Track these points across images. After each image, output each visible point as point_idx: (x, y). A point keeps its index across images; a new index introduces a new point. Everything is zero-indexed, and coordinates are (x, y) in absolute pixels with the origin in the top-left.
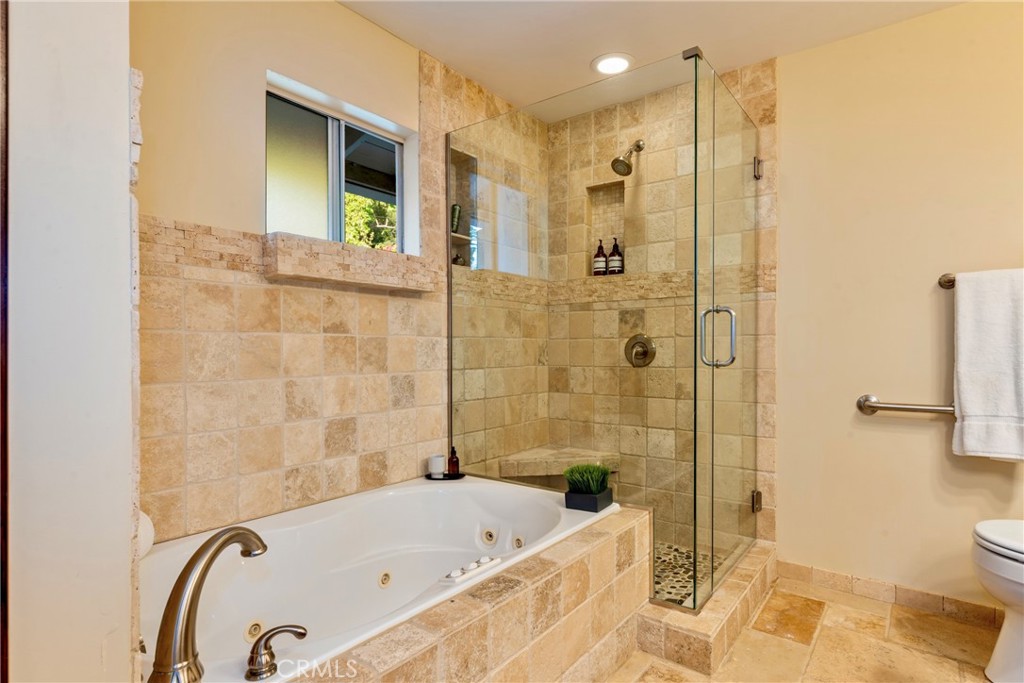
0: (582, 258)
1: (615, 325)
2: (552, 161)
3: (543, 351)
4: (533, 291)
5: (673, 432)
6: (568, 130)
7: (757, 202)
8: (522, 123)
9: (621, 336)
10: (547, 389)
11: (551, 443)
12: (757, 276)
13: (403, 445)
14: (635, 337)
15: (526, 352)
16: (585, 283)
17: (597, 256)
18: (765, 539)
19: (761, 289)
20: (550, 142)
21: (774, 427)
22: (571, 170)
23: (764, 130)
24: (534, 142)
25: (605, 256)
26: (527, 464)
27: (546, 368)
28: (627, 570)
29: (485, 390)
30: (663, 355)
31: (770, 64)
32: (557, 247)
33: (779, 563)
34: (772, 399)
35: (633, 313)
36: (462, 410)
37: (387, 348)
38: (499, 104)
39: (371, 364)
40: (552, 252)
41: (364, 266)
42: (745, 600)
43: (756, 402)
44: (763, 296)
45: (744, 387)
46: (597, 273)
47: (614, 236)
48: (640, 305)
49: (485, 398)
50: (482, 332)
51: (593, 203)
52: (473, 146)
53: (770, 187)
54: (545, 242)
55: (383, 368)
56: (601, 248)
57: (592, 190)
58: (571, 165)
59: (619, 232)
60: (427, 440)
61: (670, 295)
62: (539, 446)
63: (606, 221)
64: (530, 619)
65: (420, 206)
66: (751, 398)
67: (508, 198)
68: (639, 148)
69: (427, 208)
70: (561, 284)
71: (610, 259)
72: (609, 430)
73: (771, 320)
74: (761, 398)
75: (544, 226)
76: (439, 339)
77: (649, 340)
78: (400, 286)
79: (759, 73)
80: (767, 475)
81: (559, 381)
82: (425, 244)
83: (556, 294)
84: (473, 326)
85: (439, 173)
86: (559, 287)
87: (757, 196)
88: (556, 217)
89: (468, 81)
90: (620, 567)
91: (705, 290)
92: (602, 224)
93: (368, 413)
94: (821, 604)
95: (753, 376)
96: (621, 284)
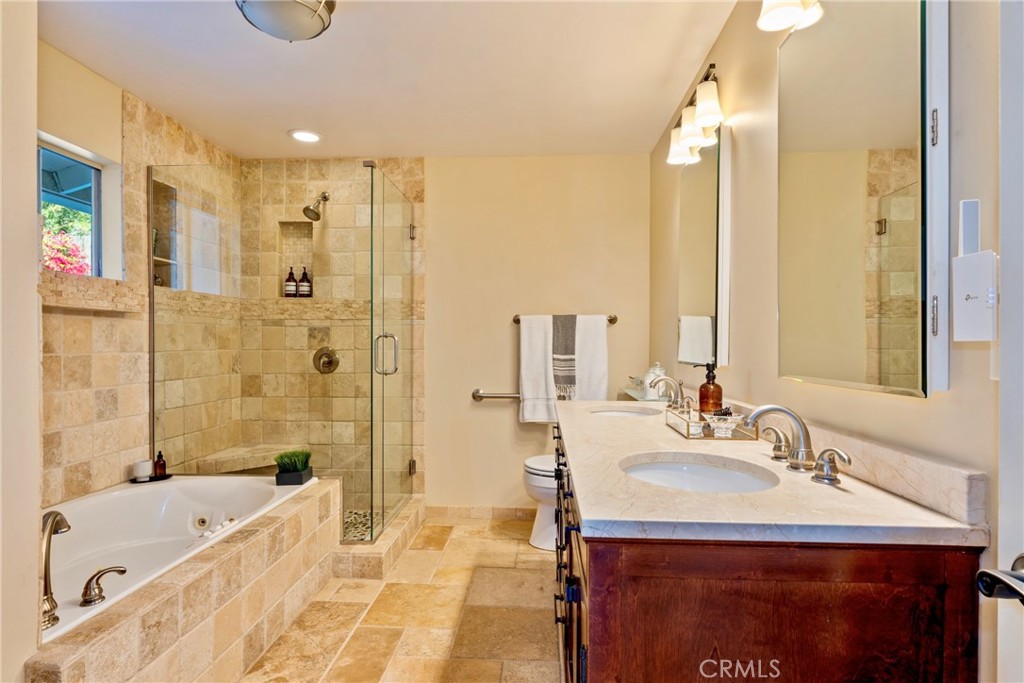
0: (275, 281)
1: (305, 340)
2: (245, 193)
3: (236, 360)
4: (228, 307)
5: (352, 424)
6: (261, 169)
7: (412, 255)
8: (218, 157)
9: (310, 348)
10: (239, 392)
11: (244, 442)
12: (412, 307)
13: (108, 454)
14: (321, 349)
15: (221, 362)
16: (277, 303)
17: (288, 280)
18: (419, 493)
19: (415, 317)
20: (243, 176)
21: (423, 414)
22: (264, 203)
23: (417, 205)
24: (229, 174)
25: (295, 281)
26: (224, 462)
27: (239, 375)
28: (326, 521)
29: (184, 399)
30: (345, 364)
31: (420, 160)
32: (249, 268)
33: (427, 508)
34: (422, 394)
35: (320, 330)
36: (162, 418)
37: (90, 365)
38: (197, 139)
39: (76, 380)
40: (244, 272)
41: (75, 291)
42: (404, 531)
43: (412, 397)
44: (416, 322)
45: (403, 386)
46: (288, 295)
47: (303, 265)
48: (327, 323)
49: (184, 406)
50: (181, 346)
51: (284, 234)
52: (173, 178)
53: (421, 246)
54: (238, 263)
55: (87, 384)
56: (291, 274)
57: (283, 224)
58: (264, 200)
59: (308, 262)
60: (130, 448)
61: (351, 317)
62: (233, 446)
63: (295, 251)
64: (266, 554)
65: (123, 232)
66: (409, 395)
67: (205, 224)
68: (325, 199)
69: (129, 234)
70: (255, 302)
71: (300, 284)
72: (299, 426)
73: (421, 340)
74: (415, 394)
75: (236, 249)
76: (141, 354)
77: (333, 352)
78: (110, 309)
79: (413, 165)
80: (419, 448)
81: (251, 387)
82: (127, 268)
83: (249, 310)
84: (173, 341)
85: (141, 202)
86: (252, 304)
87: (412, 250)
88: (249, 242)
89: (168, 118)
90: (321, 519)
91: (378, 315)
92: (293, 254)
93: (74, 426)
94: (451, 528)
95: (410, 379)
96: (309, 306)
